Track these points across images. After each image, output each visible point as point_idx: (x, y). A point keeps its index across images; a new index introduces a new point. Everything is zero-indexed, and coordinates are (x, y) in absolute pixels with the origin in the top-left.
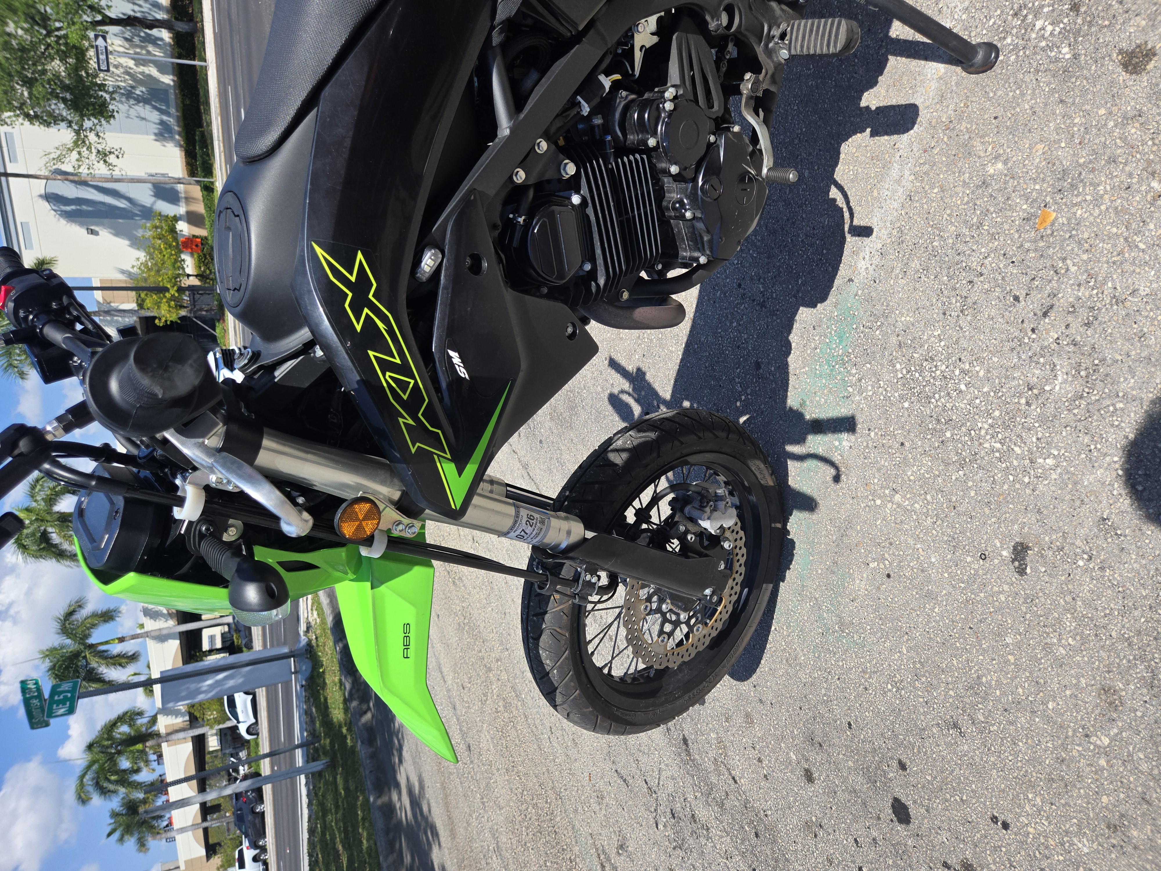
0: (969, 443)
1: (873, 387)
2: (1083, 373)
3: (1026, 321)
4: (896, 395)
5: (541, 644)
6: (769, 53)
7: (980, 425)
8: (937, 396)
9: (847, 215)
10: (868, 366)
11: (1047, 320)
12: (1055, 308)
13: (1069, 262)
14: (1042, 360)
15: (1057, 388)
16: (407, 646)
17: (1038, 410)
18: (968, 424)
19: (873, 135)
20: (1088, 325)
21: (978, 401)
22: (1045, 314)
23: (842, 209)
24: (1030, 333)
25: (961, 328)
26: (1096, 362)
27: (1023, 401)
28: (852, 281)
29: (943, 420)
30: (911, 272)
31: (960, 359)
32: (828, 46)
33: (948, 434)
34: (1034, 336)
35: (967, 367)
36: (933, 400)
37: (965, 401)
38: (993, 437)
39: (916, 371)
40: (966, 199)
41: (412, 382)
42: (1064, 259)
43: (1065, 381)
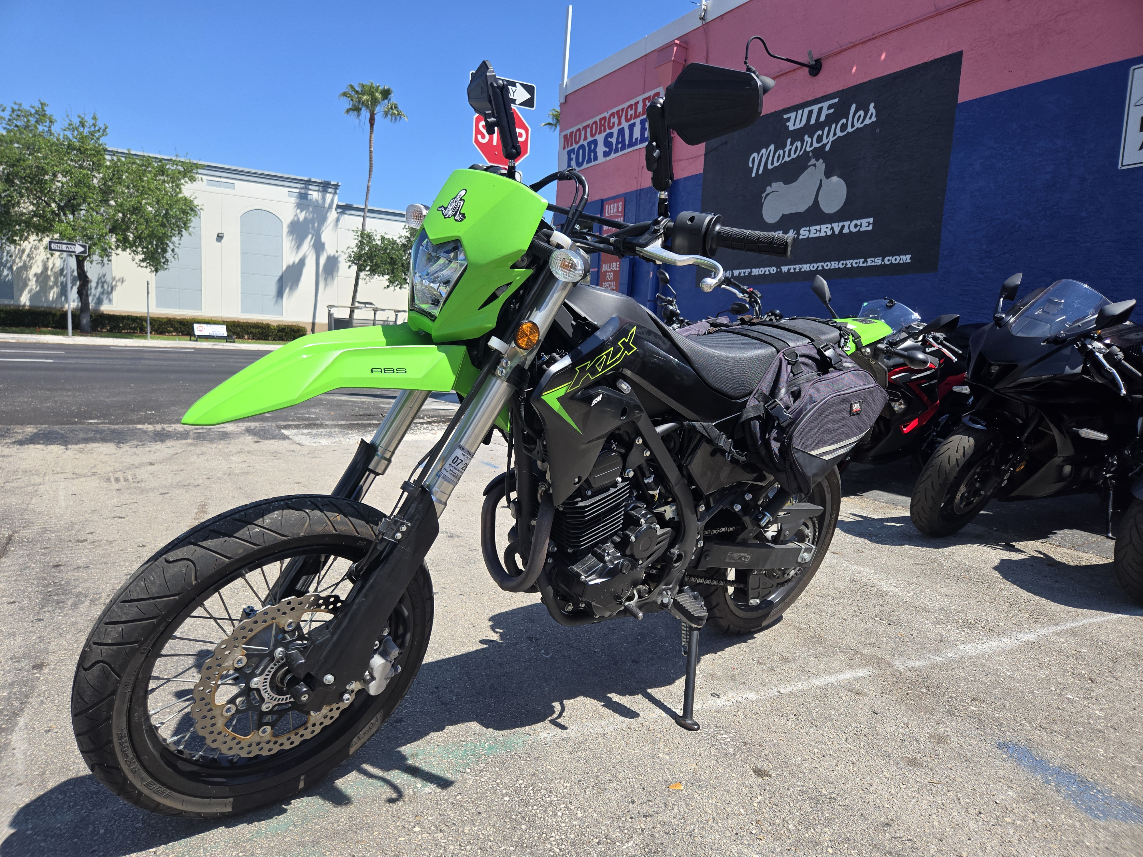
0: (536, 838)
1: (489, 778)
2: (646, 850)
3: (631, 813)
4: (504, 791)
5: (286, 512)
6: (660, 594)
7: (553, 834)
8: (535, 807)
9: (555, 715)
10: (498, 769)
11: (644, 819)
12: (653, 818)
13: (676, 807)
14: (626, 831)
15: (625, 847)
16: (384, 371)
17: (603, 849)
18: (545, 830)
19: (603, 706)
20: (667, 834)
21: (563, 825)
22: (645, 816)
23: (554, 712)
24: (628, 818)
25: (585, 792)
26: (659, 849)
27: (597, 840)
28: (530, 735)
29: (527, 819)
30: (575, 755)
31: (570, 802)
32: (694, 611)
33: (524, 827)
34: (630, 820)
35: (573, 807)
36: (530, 808)
37: (555, 820)
38: (558, 845)
39: (533, 790)
40: (638, 755)
41: (600, 370)
42: (674, 805)
43: (632, 847)
